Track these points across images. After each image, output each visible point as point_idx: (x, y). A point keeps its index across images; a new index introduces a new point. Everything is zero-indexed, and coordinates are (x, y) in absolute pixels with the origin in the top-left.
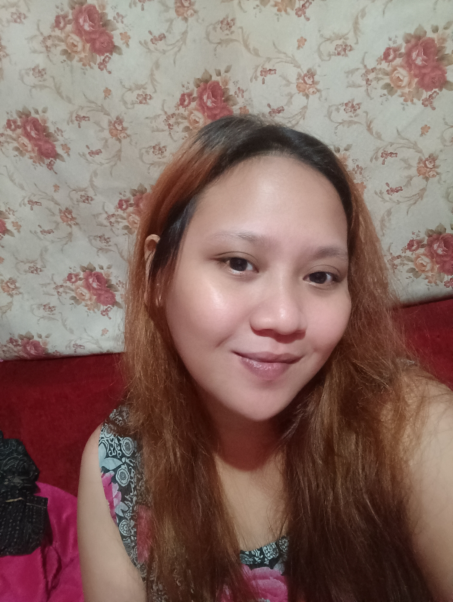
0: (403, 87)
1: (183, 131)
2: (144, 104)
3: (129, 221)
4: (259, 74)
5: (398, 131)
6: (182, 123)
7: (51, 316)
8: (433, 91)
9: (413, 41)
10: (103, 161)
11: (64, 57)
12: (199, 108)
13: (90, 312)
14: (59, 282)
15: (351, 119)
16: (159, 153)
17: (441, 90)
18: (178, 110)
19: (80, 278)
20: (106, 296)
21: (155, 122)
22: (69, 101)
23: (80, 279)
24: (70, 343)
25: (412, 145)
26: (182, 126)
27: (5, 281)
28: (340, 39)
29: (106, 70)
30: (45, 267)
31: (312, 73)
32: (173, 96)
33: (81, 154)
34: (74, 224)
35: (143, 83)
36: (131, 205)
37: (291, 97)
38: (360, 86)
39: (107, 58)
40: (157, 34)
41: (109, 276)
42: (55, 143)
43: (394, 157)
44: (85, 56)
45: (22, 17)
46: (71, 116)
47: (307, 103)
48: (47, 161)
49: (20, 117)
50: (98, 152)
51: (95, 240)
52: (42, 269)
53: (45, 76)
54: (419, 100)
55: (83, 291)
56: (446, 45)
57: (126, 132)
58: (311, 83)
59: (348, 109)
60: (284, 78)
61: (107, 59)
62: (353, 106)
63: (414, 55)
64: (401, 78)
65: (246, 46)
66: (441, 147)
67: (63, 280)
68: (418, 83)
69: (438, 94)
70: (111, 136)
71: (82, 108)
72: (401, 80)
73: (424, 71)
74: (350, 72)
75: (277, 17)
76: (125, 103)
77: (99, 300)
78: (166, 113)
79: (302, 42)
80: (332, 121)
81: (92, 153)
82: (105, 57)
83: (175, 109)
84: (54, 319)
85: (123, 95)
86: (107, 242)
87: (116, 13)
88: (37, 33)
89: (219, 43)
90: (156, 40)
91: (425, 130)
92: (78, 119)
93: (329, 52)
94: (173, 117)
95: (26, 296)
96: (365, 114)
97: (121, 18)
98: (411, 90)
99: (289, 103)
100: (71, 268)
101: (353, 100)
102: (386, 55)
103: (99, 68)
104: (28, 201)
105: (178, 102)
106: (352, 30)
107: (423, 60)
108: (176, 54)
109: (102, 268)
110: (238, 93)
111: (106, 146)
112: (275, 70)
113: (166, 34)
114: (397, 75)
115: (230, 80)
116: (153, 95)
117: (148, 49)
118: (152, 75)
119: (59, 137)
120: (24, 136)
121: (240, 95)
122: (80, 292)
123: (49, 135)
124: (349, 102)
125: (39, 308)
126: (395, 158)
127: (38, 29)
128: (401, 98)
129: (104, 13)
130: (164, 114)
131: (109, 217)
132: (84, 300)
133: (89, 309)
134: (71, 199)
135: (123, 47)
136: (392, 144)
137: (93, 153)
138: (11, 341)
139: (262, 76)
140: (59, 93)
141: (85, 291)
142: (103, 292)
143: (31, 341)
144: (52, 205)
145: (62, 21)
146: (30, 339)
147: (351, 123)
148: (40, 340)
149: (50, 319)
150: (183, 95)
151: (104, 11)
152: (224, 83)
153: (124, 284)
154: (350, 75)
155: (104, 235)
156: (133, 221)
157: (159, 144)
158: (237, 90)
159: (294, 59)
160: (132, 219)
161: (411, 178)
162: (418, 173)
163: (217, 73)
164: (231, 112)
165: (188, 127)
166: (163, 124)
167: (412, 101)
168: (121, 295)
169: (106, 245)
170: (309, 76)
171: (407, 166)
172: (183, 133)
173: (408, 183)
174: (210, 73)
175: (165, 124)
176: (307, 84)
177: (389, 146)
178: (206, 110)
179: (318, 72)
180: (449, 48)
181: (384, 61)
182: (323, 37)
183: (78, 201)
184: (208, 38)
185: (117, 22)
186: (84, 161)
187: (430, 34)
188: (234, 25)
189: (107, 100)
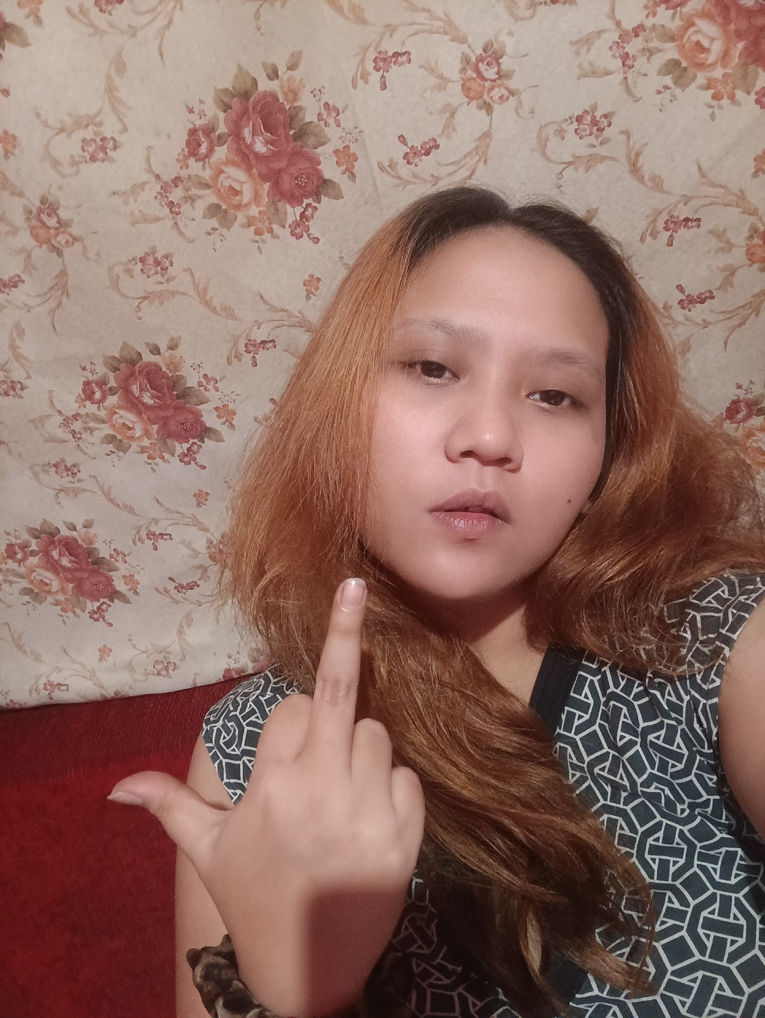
0: (710, 65)
2: (103, 161)
3: (114, 426)
4: (370, 65)
5: (700, 168)
6: (200, 197)
10: (30, 302)
12: (237, 159)
13: (67, 617)
15: (592, 151)
16: (157, 273)
18: (187, 167)
19: (33, 551)
20: (93, 581)
21: (136, 201)
23: (34, 553)
24: (37, 681)
25: (734, 198)
26: (201, 206)
31: (495, 53)
32: (169, 136)
35: (92, 111)
36: (112, 391)
37: (453, 115)
38: (608, 73)
41: (91, 542)
43: (692, 227)
47: (490, 125)
50: (16, 282)
51: (45, 471)
54: (749, 93)
55: (44, 576)
57: (70, 230)
58: (494, 77)
59: (585, 130)
60: (432, 71)
62: (594, 122)
64: (705, 44)
68: (744, 53)
70: (36, 244)
72: (703, 49)
73: (760, 21)
74: (586, 42)
76: (56, 163)
77: (81, 591)
78: (158, 177)
80: (548, 159)
81: (2, 285)
83: (179, 165)
85: (47, 147)
86: (74, 474)
91: (763, 161)
94: (177, 186)
96: (623, 137)
98: (728, 71)
99: (449, 128)
100: (8, 534)
101: (594, 108)
105: (183, 150)
108: (161, 34)
109: (73, 528)
110: (325, 117)
111: (29, 266)
112: (407, 53)
114: (694, 38)
115: (302, 86)
116: (121, 139)
117: (93, 25)
118: (110, 89)
121: (331, 121)
122: (39, 578)
124: (586, 112)
126: (696, 229)
128: (705, 92)
130: (154, 179)
131: (67, 422)
132: (49, 593)
133: (63, 610)
135: (28, 26)
136: (687, 200)
137: (4, 285)
139: (378, 70)
141: (47, 575)
142: (86, 575)
147: (591, 161)
150: (193, 132)
152: (290, 96)
153: (125, 556)
154: (585, 48)
155: (63, 461)
156: (124, 424)
157: (153, 251)
158: (323, 111)
159: (450, 23)
160: (121, 421)
161: (732, 271)
162: (750, 260)
163: (270, 71)
164: (314, 162)
165: (218, 207)
166: (156, 203)
167: (732, 97)
168: (124, 577)
169: (72, 480)
170: (489, 59)
171: (722, 245)
172: (206, 221)
173: (727, 283)
174: (252, 75)
175: (160, 204)
176: (486, 80)
177: (682, 205)
178: (254, 162)
179: (509, 50)
181: (663, 6)
189: (12, 159)
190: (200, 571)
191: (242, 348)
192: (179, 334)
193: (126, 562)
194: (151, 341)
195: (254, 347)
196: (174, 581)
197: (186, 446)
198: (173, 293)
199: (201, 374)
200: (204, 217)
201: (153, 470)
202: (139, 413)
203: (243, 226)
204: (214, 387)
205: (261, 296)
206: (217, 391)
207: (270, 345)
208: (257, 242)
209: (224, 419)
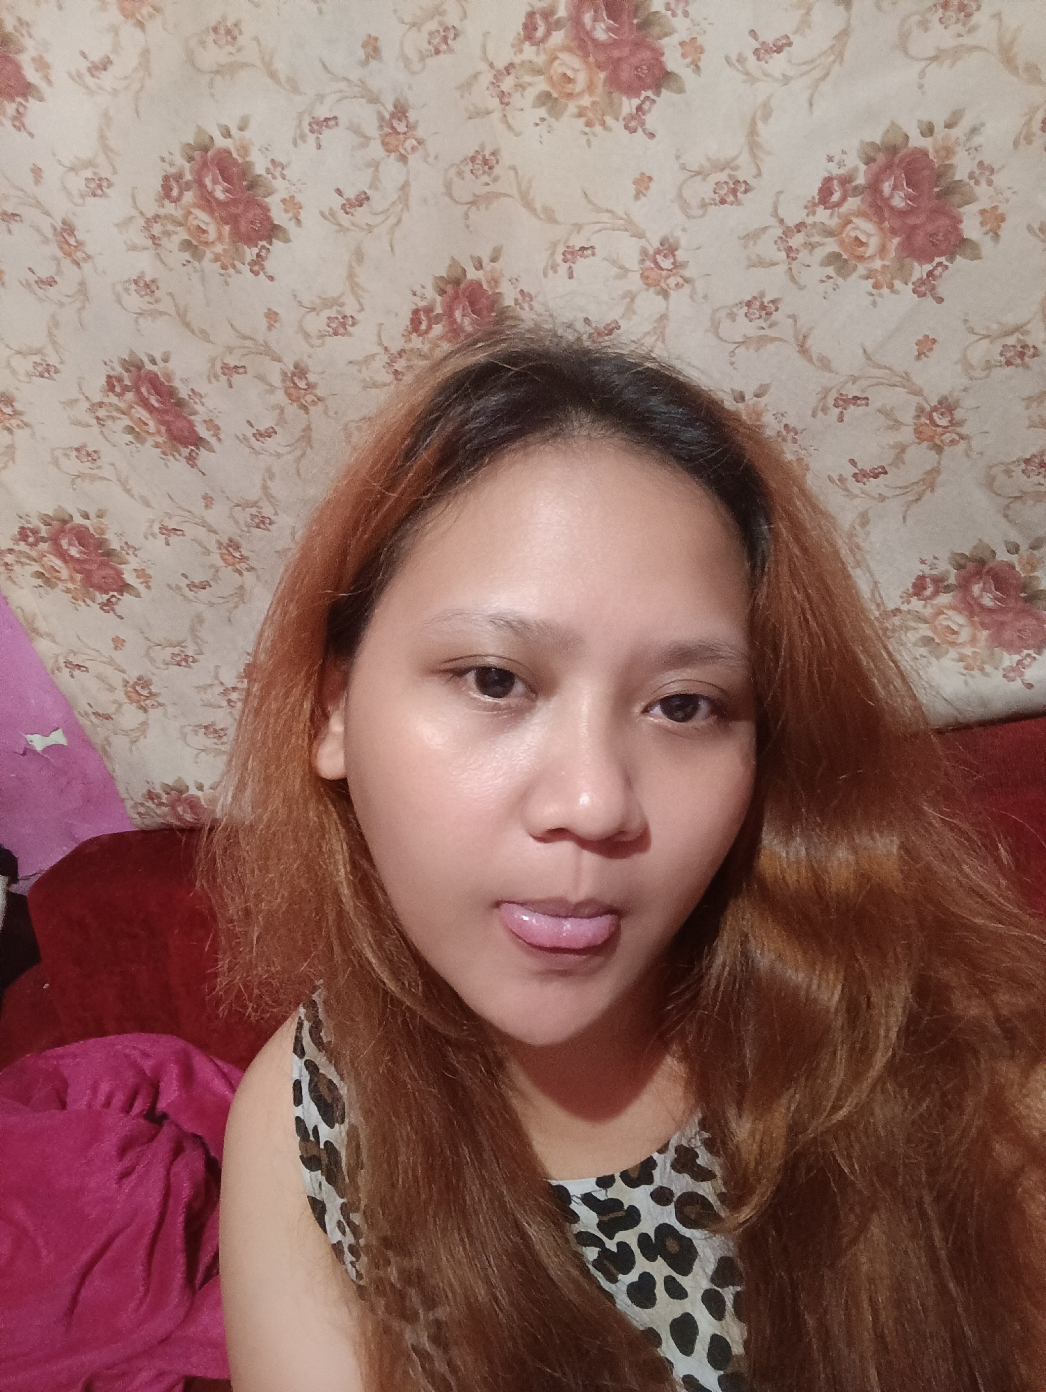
0: (869, 257)
2: (343, 335)
4: (559, 258)
7: (220, 746)
8: (934, 264)
9: (881, 158)
10: (281, 450)
11: (186, 256)
12: (450, 335)
14: (230, 679)
15: (762, 332)
17: (951, 259)
18: (410, 341)
21: (368, 369)
22: (205, 336)
25: (898, 379)
27: (131, 683)
28: (722, 170)
29: (265, 273)
30: (201, 653)
31: (670, 246)
32: (397, 315)
33: (240, 436)
34: (246, 569)
35: (336, 294)
37: (632, 300)
38: (774, 264)
39: (264, 251)
40: (351, 193)
42: (193, 418)
43: (861, 405)
44: (224, 250)
45: (105, 184)
46: (213, 366)
47: (667, 308)
48: (185, 451)
49: (128, 370)
50: (270, 432)
52: (197, 657)
53: (157, 293)
54: (906, 283)
56: (954, 161)
57: (316, 391)
58: (671, 267)
59: (754, 314)
60: (614, 263)
61: (263, 253)
62: (763, 307)
63: (887, 187)
64: (864, 239)
65: (528, 205)
66: (965, 381)
67: (237, 678)
68: (901, 247)
69: (946, 267)
70: (289, 401)
71: (230, 350)
72: (862, 244)
73: (912, 221)
74: (751, 237)
75: (584, 138)
76: (307, 335)
78: (386, 349)
79: (643, 183)
80: (721, 339)
81: (260, 435)
82: (261, 250)
83: (403, 340)
84: (224, 753)
85: (300, 323)
87: (269, 159)
88: (134, 213)
89: (473, 203)
90: (352, 206)
91: (925, 346)
92: (227, 371)
93: (703, 199)
94: (401, 357)
95: (170, 709)
96: (791, 320)
97: (279, 169)
98: (887, 263)
99: (630, 311)
101: (762, 294)
102: (825, 192)
103: (252, 271)
104: (160, 528)
105: (407, 326)
106: (746, 149)
107: (908, 197)
108: (392, 231)
110: (521, 302)
111: (282, 419)
112: (593, 248)
113: (369, 192)
114: (853, 234)
115: (503, 275)
116: (359, 317)
117: (340, 225)
118: (351, 275)
119: (198, 407)
120: (138, 405)
121: (526, 306)
123: (180, 403)
124: (755, 298)
125: (196, 733)
126: (864, 407)
127: (135, 206)
128: (866, 282)
129: (247, 162)
130: (383, 351)
134: (237, 522)
135: (290, 226)
136: (855, 379)
137: (261, 435)
138: (151, 796)
139: (566, 262)
140: (187, 325)
143: (184, 796)
144: (202, 532)
145: (174, 184)
146: (181, 792)
147: (762, 341)
148: (200, 794)
149: (218, 751)
150: (416, 312)
151: (248, 159)
152: (493, 284)
154: (751, 243)
158: (519, 296)
159: (630, 221)
161: (902, 449)
162: (918, 438)
163: (476, 263)
166: (384, 371)
167: (891, 287)
170: (665, 252)
171: (892, 423)
173: (899, 459)
174: (462, 266)
175: (387, 372)
176: (662, 269)
177: (850, 384)
179: (683, 242)
180: (962, 167)
181: (822, 207)
182: (685, 169)
183: (248, 526)
184: (449, 193)
185: (274, 178)
186: (248, 450)
187: (917, 141)
188: (497, 163)
189: (274, 331)
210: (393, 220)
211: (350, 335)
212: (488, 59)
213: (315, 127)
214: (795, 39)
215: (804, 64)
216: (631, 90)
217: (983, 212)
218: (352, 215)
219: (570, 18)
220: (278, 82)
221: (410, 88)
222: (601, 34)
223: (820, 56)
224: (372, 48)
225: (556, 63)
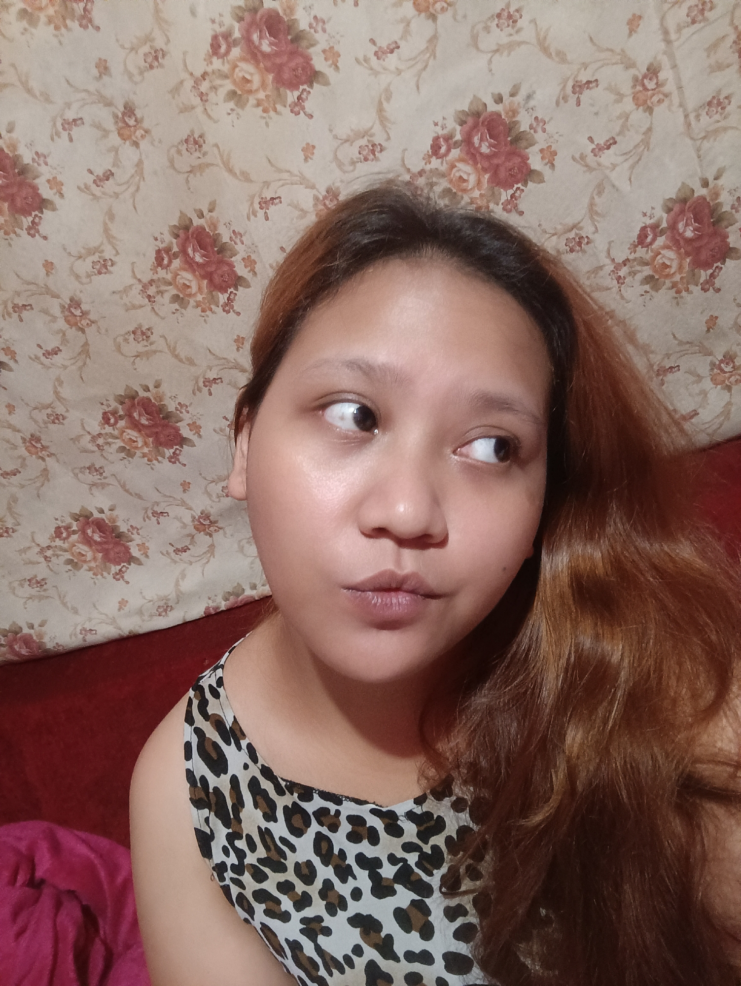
0: (470, 189)
1: (170, 302)
2: (105, 273)
3: (124, 440)
4: (257, 206)
6: (166, 291)
7: (42, 593)
8: (514, 189)
9: (470, 121)
10: (67, 363)
12: (186, 267)
13: (97, 579)
14: (44, 541)
16: (143, 340)
17: (525, 184)
18: (157, 273)
19: (74, 530)
20: (116, 550)
21: (127, 296)
23: (74, 532)
24: (75, 629)
26: (167, 297)
28: (363, 137)
29: (40, 235)
30: (19, 524)
31: (334, 193)
32: (144, 255)
33: (33, 357)
34: (48, 455)
35: (96, 244)
36: (121, 418)
39: (37, 218)
40: (99, 171)
41: (114, 521)
44: (5, 220)
46: (6, 307)
50: (56, 351)
51: (81, 472)
52: (15, 528)
54: (498, 205)
55: (82, 549)
56: (519, 118)
57: (88, 317)
60: (296, 207)
61: (37, 220)
63: (476, 140)
64: (465, 177)
65: (230, 171)
67: (49, 538)
68: (490, 181)
69: (523, 190)
70: (68, 326)
71: (18, 294)
72: (465, 181)
73: (496, 161)
75: (264, 121)
76: (77, 277)
77: (107, 558)
78: (139, 280)
79: (308, 151)
81: (47, 354)
82: (34, 218)
83: (152, 272)
84: (47, 597)
85: (71, 269)
86: (101, 474)
87: (34, 152)
89: (190, 172)
90: (101, 180)
92: (16, 309)
93: (352, 159)
94: (152, 285)
97: (42, 159)
98: (482, 192)
100: (57, 519)
102: (435, 147)
103: (29, 234)
105: (153, 264)
106: (377, 122)
107: (491, 146)
108: (133, 196)
109: (101, 511)
110: (234, 239)
111: (64, 340)
112: (280, 198)
113: (113, 170)
114: (457, 175)
115: (218, 221)
116: (116, 259)
117: (93, 195)
118: (106, 230)
121: (238, 241)
122: (78, 551)
125: (22, 586)
129: (17, 155)
130: (138, 282)
131: (94, 439)
132: (85, 561)
133: (94, 574)
134: (36, 422)
135: (56, 199)
137: (49, 354)
139: (262, 209)
141: (84, 548)
142: (111, 546)
143: (18, 635)
144: (10, 434)
146: (16, 633)
148: (32, 632)
149: (41, 598)
150: (158, 252)
151: (17, 153)
152: (212, 227)
153: (138, 530)
155: (93, 465)
156: (130, 439)
157: (140, 326)
158: (232, 235)
159: (303, 177)
160: (128, 437)
163: (199, 214)
164: (231, 266)
165: (178, 296)
166: (140, 297)
167: (488, 208)
168: (138, 545)
169: (99, 477)
170: (331, 196)
172: (171, 305)
174: (189, 216)
175: (143, 297)
178: (195, 267)
179: (342, 190)
180: (524, 122)
181: (434, 157)
182: (337, 138)
183: (45, 423)
184: (172, 166)
185: (39, 165)
186: (40, 366)
187: (492, 107)
188: (204, 143)
189: (51, 277)
190: (190, 538)
191: (201, 384)
192: (160, 378)
193: (139, 534)
194: (144, 383)
195: (209, 383)
196: (173, 546)
197: (172, 451)
198: (155, 352)
199: (177, 403)
200: (170, 303)
201: (152, 469)
202: (140, 431)
203: (193, 307)
204: (186, 410)
205: (210, 351)
206: (188, 412)
207: (219, 380)
208: (203, 317)
209: (195, 431)
210: (132, 189)
211: (110, 273)
212: (188, 70)
213: (66, 126)
214: (402, 44)
215: (411, 59)
216: (293, 86)
217: (542, 151)
218: (102, 187)
219: (243, 37)
220: (34, 96)
221: (135, 93)
222: (266, 47)
223: (419, 54)
224: (103, 68)
225: (237, 70)
